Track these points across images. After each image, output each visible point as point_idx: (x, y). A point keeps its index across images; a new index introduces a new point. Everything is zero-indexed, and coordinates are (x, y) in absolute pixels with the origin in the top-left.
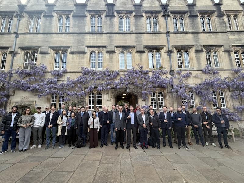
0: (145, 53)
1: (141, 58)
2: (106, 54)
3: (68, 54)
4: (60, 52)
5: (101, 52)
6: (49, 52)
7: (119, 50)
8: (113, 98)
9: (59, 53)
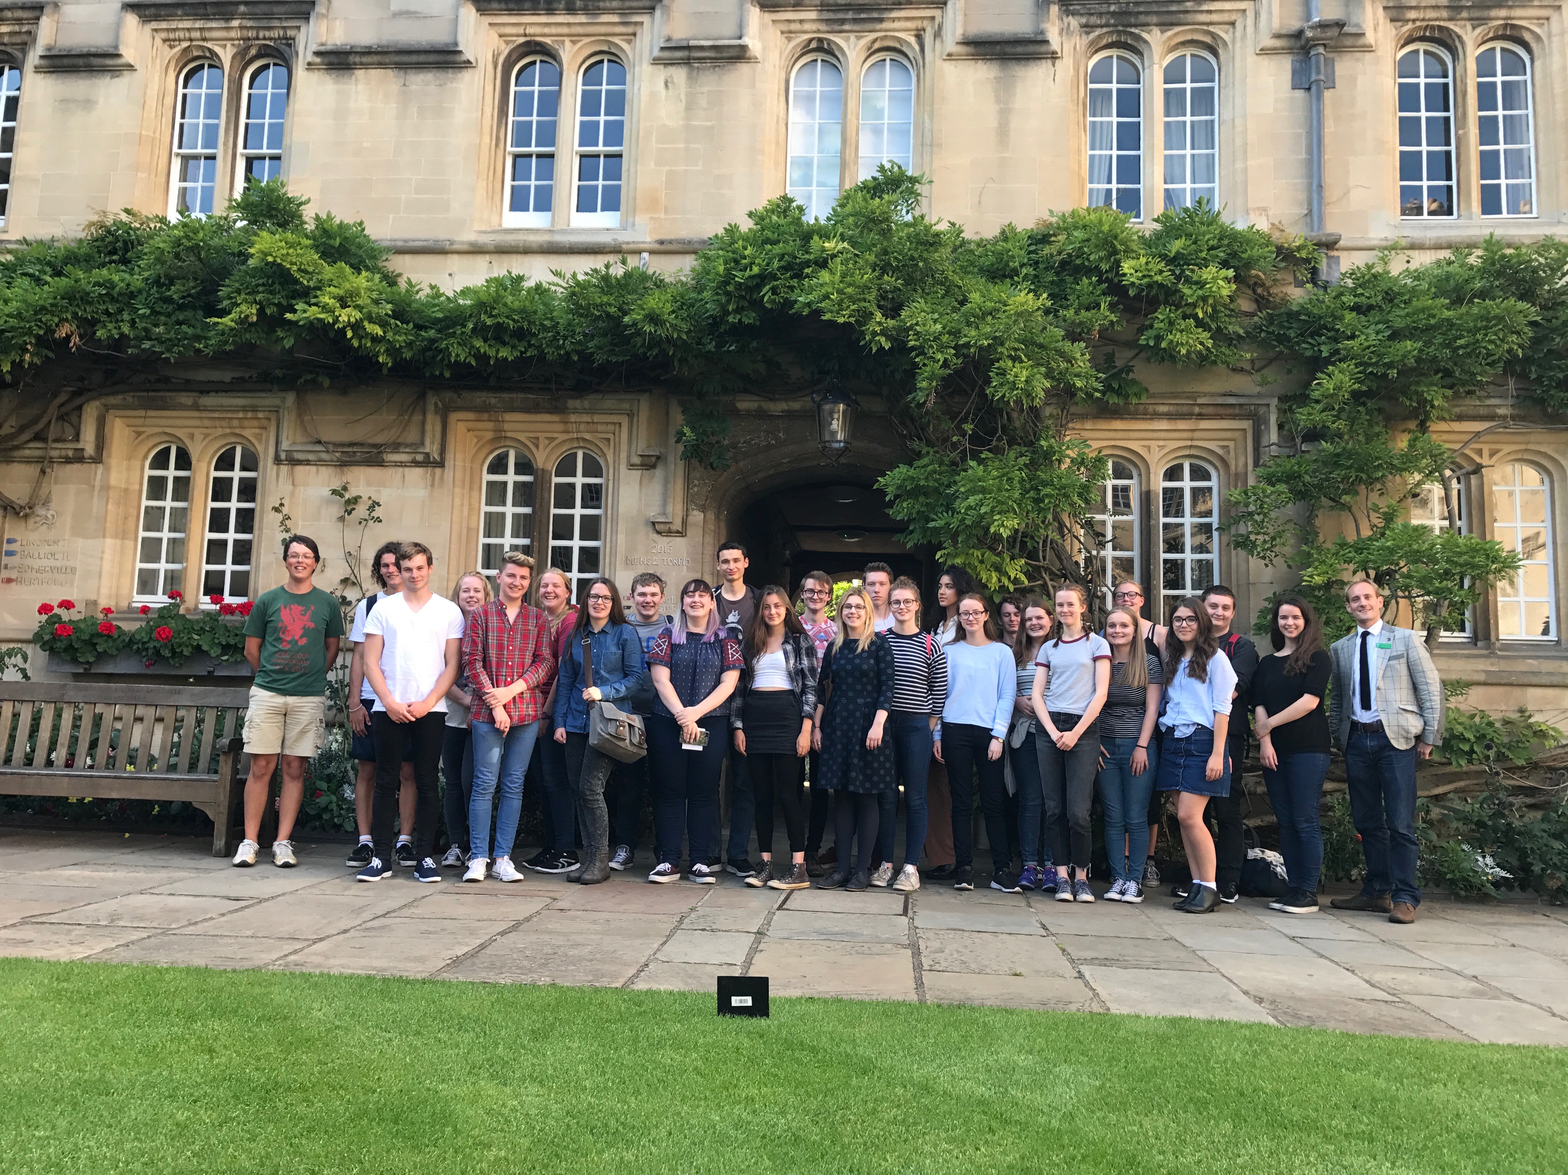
0: (1054, 57)
1: (1005, 114)
2: (662, 73)
3: (300, 73)
4: (226, 55)
5: (615, 59)
6: (128, 54)
7: (788, 34)
8: (703, 509)
9: (215, 64)
